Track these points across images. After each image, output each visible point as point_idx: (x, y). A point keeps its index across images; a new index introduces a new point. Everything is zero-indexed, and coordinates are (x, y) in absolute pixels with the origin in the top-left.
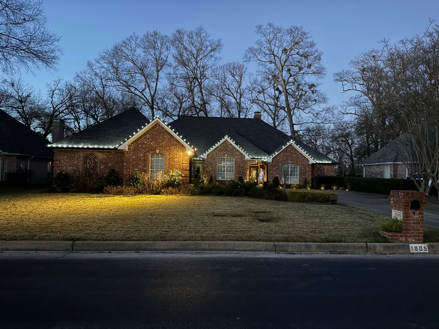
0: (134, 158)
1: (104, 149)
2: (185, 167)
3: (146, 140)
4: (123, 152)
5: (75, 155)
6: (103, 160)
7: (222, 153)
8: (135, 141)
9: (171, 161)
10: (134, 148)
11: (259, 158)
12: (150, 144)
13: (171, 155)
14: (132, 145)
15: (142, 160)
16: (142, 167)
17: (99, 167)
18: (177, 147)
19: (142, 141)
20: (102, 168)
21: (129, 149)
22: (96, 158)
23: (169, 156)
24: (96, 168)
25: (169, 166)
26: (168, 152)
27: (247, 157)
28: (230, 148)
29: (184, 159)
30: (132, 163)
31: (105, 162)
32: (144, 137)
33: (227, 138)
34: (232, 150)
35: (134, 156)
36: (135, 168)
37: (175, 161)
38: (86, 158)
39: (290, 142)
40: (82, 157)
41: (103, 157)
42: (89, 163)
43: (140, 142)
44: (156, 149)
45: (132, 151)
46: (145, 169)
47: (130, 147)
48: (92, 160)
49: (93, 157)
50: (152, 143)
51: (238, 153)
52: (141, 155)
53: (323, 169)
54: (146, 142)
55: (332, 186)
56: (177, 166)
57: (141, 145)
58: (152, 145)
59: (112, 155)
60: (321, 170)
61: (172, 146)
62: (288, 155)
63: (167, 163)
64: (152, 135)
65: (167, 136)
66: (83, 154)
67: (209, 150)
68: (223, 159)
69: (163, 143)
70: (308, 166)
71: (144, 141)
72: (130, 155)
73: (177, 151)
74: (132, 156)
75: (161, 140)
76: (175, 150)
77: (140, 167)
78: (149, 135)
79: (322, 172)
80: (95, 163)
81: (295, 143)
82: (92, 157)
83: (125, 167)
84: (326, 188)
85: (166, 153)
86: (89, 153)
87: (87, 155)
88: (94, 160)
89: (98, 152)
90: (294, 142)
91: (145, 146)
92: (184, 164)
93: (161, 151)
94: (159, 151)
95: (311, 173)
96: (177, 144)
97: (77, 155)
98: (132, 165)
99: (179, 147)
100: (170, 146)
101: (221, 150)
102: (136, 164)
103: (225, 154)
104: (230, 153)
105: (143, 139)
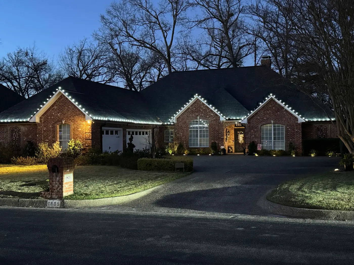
0: (45, 129)
1: (23, 122)
2: (88, 136)
3: (54, 111)
4: (36, 124)
5: (4, 129)
6: (25, 132)
7: (193, 115)
8: (45, 113)
9: (75, 131)
10: (45, 120)
11: (238, 118)
12: (58, 115)
13: (76, 124)
14: (43, 117)
15: (51, 132)
16: (52, 138)
17: (23, 139)
18: (80, 117)
19: (50, 112)
20: (25, 139)
21: (41, 121)
22: (20, 131)
23: (74, 126)
24: (20, 140)
25: (74, 136)
26: (73, 122)
27: (223, 118)
28: (202, 109)
29: (87, 128)
30: (43, 134)
31: (26, 135)
32: (52, 109)
33: (197, 96)
34: (205, 110)
35: (45, 128)
36: (46, 139)
37: (79, 131)
38: (12, 131)
39: (269, 96)
40: (9, 130)
41: (25, 130)
42: (14, 136)
43: (49, 114)
44: (62, 120)
45: (43, 123)
46: (54, 140)
47: (42, 119)
48: (17, 133)
49: (18, 130)
50: (59, 114)
51: (212, 114)
52: (51, 126)
53: (325, 129)
54: (54, 114)
55: (327, 152)
56: (81, 136)
57: (50, 116)
58: (59, 116)
59: (32, 127)
60: (322, 131)
61: (75, 115)
62: (270, 113)
63: (72, 133)
64: (59, 106)
65: (71, 107)
66: (10, 128)
67: (177, 113)
68: (196, 122)
69: (68, 113)
70: (296, 126)
71: (52, 112)
72: (42, 127)
73: (81, 120)
74: (43, 128)
75: (66, 111)
76: (79, 119)
77: (49, 138)
78: (56, 106)
79: (323, 134)
80: (19, 136)
81: (276, 97)
82: (16, 130)
83: (38, 138)
84: (317, 155)
85: (70, 123)
86: (14, 126)
87: (13, 128)
88: (18, 132)
89: (20, 125)
90: (274, 96)
91: (53, 117)
92: (87, 134)
93: (66, 122)
94: (65, 122)
95: (301, 136)
96: (80, 113)
97: (6, 129)
98: (43, 137)
99: (82, 117)
100: (74, 116)
101: (193, 112)
102: (46, 135)
103: (198, 116)
104: (203, 115)
105: (51, 110)
